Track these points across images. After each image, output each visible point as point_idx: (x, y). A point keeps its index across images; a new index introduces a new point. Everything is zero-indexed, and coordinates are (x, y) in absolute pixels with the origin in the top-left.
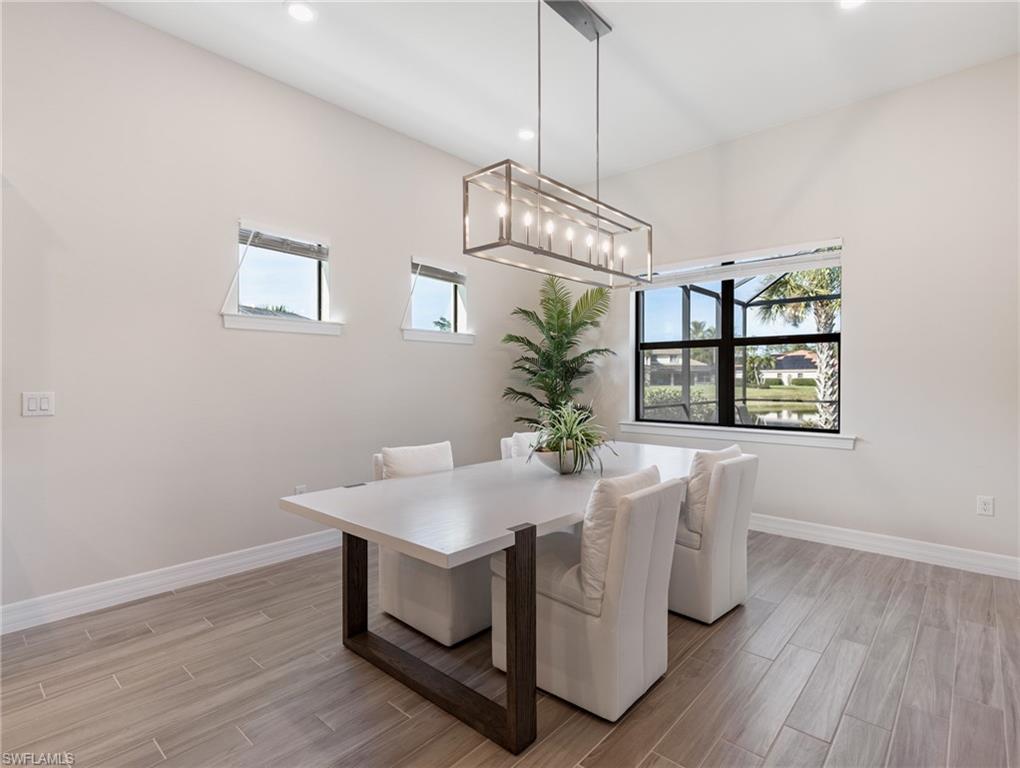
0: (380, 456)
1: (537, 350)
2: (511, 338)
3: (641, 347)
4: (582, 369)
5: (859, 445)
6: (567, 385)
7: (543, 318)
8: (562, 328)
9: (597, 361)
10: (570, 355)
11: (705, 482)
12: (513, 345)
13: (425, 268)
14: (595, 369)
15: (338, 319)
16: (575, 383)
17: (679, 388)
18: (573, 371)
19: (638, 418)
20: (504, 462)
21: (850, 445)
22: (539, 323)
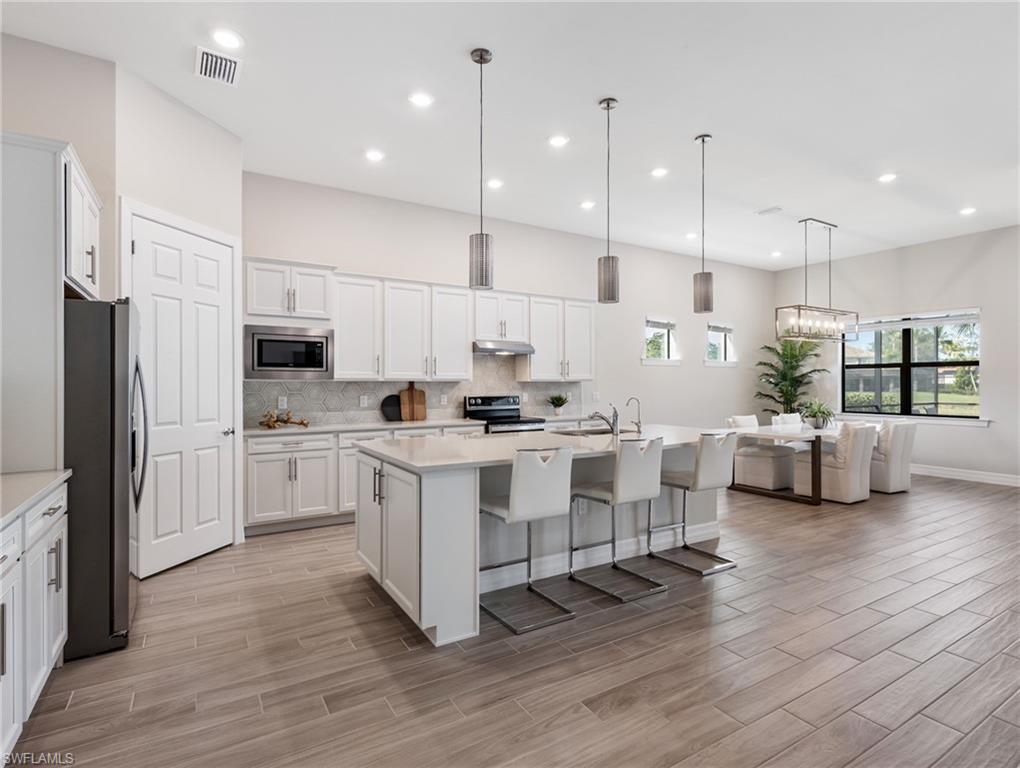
0: (731, 420)
1: (776, 369)
2: (761, 363)
3: (845, 367)
4: (806, 380)
5: (991, 424)
6: (795, 390)
7: (781, 352)
8: (794, 356)
9: (815, 376)
10: (797, 374)
11: (887, 432)
12: (762, 367)
13: (714, 327)
14: (814, 381)
15: (678, 357)
16: (801, 390)
17: (872, 394)
18: (798, 382)
19: (844, 411)
20: (773, 427)
21: (986, 424)
22: (778, 354)
